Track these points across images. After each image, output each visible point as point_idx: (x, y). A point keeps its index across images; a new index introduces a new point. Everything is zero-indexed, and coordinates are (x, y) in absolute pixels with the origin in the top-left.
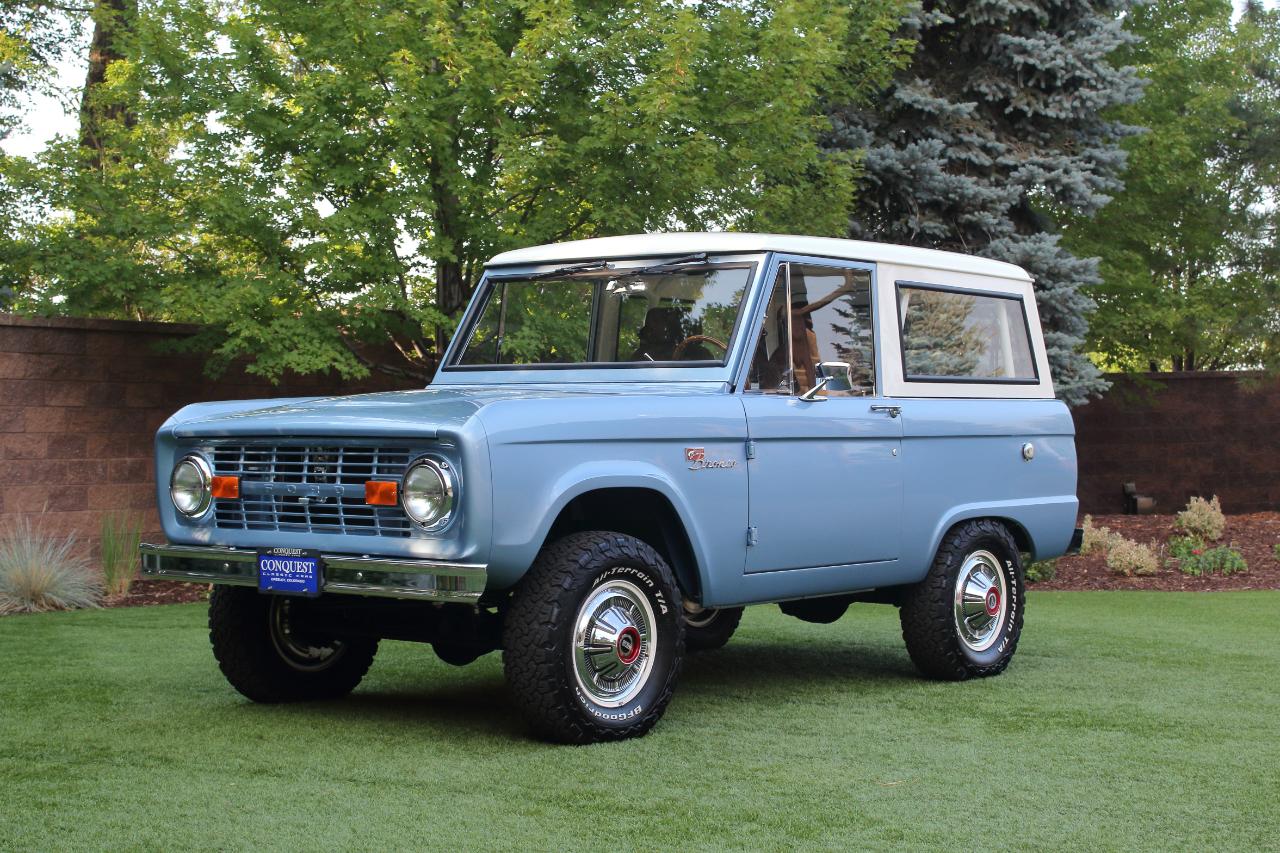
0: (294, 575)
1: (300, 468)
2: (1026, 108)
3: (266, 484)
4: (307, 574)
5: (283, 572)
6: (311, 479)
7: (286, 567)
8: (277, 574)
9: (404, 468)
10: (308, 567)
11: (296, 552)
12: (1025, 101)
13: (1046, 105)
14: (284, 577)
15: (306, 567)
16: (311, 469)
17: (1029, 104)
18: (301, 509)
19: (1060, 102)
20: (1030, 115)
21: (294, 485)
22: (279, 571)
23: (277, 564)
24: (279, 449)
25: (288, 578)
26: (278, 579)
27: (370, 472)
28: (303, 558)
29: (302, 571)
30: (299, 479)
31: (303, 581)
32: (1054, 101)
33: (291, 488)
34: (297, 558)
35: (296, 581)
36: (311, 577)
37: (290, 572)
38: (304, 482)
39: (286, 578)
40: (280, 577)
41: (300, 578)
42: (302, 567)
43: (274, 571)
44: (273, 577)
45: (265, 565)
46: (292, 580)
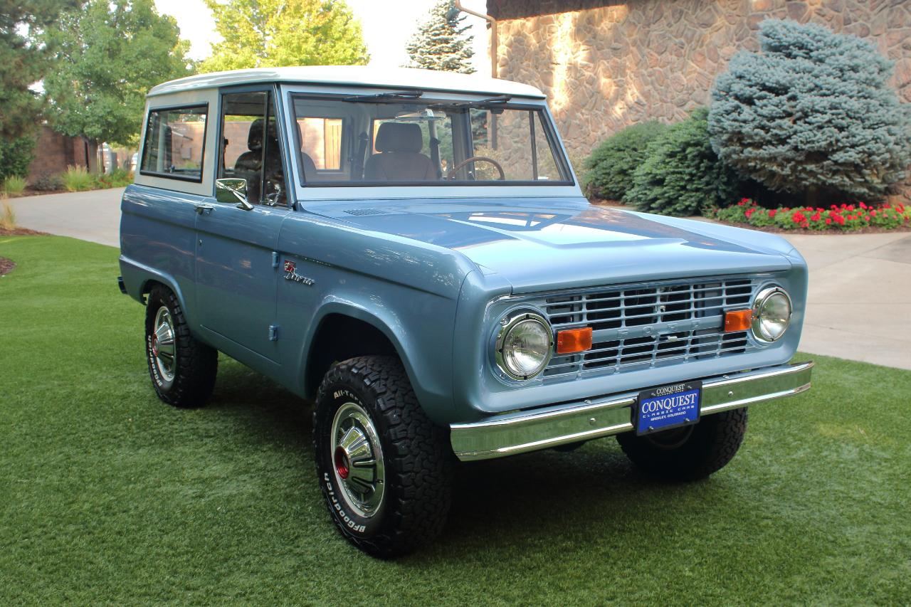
0: (675, 410)
4: (690, 405)
5: (664, 410)
7: (667, 404)
8: (658, 414)
10: (690, 399)
11: (680, 387)
14: (665, 414)
15: (688, 400)
21: (651, 326)
22: (660, 410)
23: (657, 404)
24: (626, 294)
25: (669, 413)
26: (656, 419)
28: (687, 391)
29: (685, 403)
31: (684, 413)
34: (680, 394)
35: (676, 414)
36: (693, 407)
37: (672, 408)
38: (659, 322)
39: (666, 414)
40: (661, 415)
41: (682, 411)
42: (684, 400)
43: (655, 412)
44: (654, 417)
45: (646, 407)
46: (672, 415)
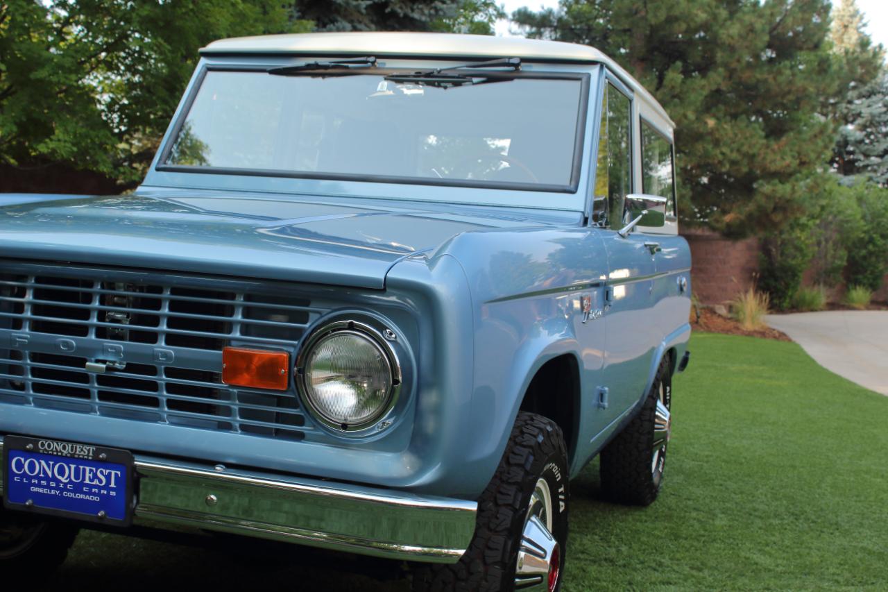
0: (78, 488)
1: (86, 314)
2: (399, 11)
3: (15, 333)
4: (106, 488)
5: (54, 479)
6: (101, 333)
7: (61, 472)
8: (44, 483)
9: (301, 331)
10: (108, 477)
11: (87, 451)
12: (398, 6)
13: (413, 10)
14: (57, 488)
15: (107, 478)
16: (102, 316)
17: (401, 8)
18: (84, 378)
19: (421, 9)
20: (401, 15)
21: (72, 340)
22: (46, 478)
23: (41, 465)
24: (38, 280)
25: (65, 489)
26: (40, 490)
27: (230, 332)
28: (96, 462)
29: (96, 482)
30: (83, 331)
31: (96, 499)
32: (418, 8)
33: (66, 344)
34: (85, 461)
35: (81, 496)
36: (113, 493)
37: (71, 482)
38: (92, 336)
39: (62, 490)
40: (48, 487)
41: (90, 493)
42: (95, 476)
43: (37, 477)
44: (35, 485)
45: (20, 466)
46: (72, 495)
